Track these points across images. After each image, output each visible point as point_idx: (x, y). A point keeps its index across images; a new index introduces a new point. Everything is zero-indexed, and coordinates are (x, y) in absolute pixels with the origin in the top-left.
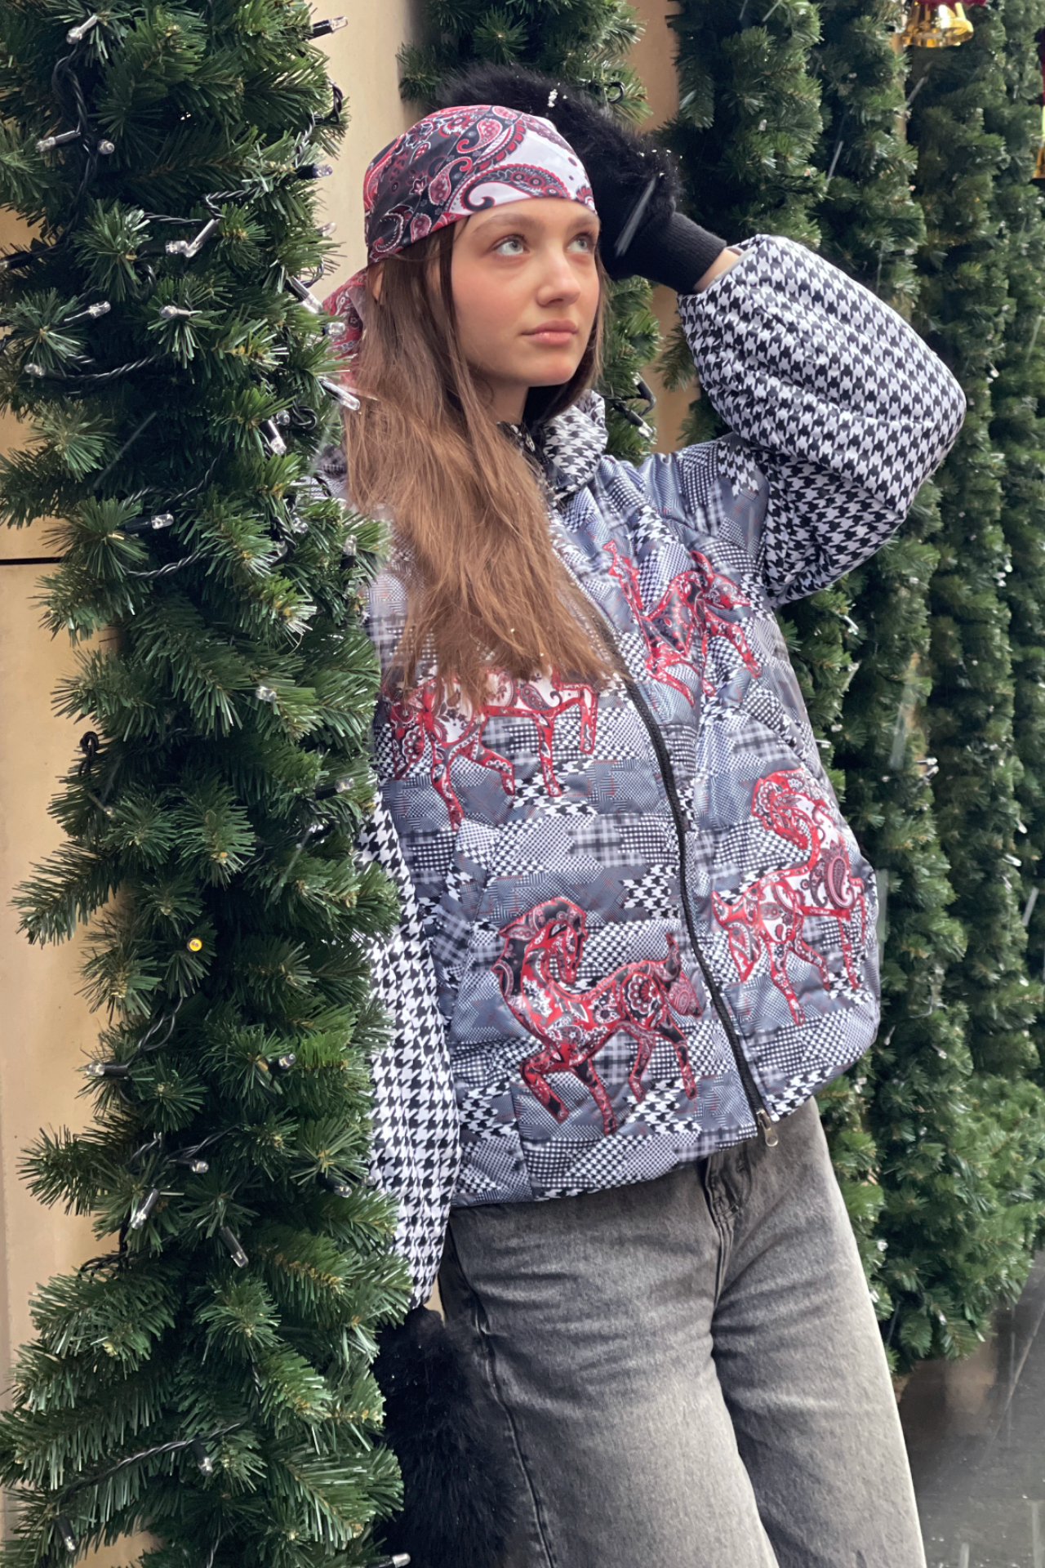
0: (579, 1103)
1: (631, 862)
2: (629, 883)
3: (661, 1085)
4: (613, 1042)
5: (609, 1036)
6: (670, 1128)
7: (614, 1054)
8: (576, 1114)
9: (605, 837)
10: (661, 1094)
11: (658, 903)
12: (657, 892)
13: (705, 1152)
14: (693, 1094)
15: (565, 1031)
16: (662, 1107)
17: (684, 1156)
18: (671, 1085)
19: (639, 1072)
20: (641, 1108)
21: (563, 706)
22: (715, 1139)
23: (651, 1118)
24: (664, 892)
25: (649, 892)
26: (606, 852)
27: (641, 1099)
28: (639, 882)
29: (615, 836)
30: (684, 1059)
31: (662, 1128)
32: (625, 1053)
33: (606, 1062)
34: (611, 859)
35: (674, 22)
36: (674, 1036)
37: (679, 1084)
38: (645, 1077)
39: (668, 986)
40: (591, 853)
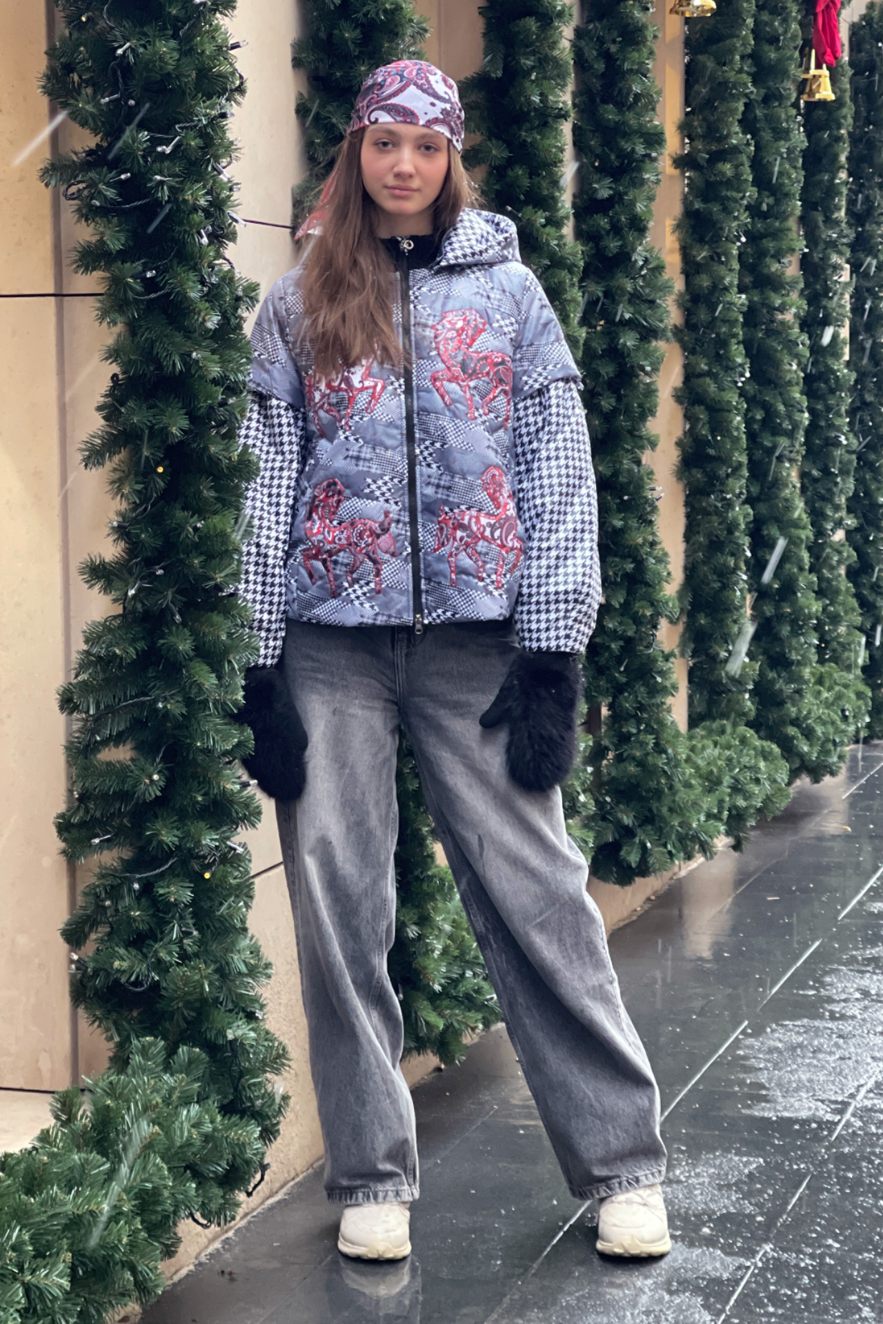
0: (321, 578)
1: (373, 471)
2: (369, 481)
3: (362, 582)
4: (341, 554)
5: (340, 551)
6: (362, 604)
7: (340, 560)
8: (319, 583)
9: (363, 455)
10: (361, 587)
11: (383, 494)
12: (384, 489)
13: (378, 622)
14: (379, 592)
15: (319, 541)
16: (359, 592)
17: (365, 620)
18: (367, 584)
19: (352, 572)
20: (350, 590)
21: (363, 389)
22: (385, 618)
23: (353, 596)
24: (389, 490)
25: (379, 488)
26: (361, 463)
27: (351, 586)
28: (375, 482)
29: (368, 456)
30: (378, 574)
31: (357, 603)
32: (346, 561)
33: (336, 562)
34: (362, 467)
35: (483, 11)
36: (375, 562)
37: (372, 585)
38: (355, 576)
39: (378, 536)
40: (354, 461)
